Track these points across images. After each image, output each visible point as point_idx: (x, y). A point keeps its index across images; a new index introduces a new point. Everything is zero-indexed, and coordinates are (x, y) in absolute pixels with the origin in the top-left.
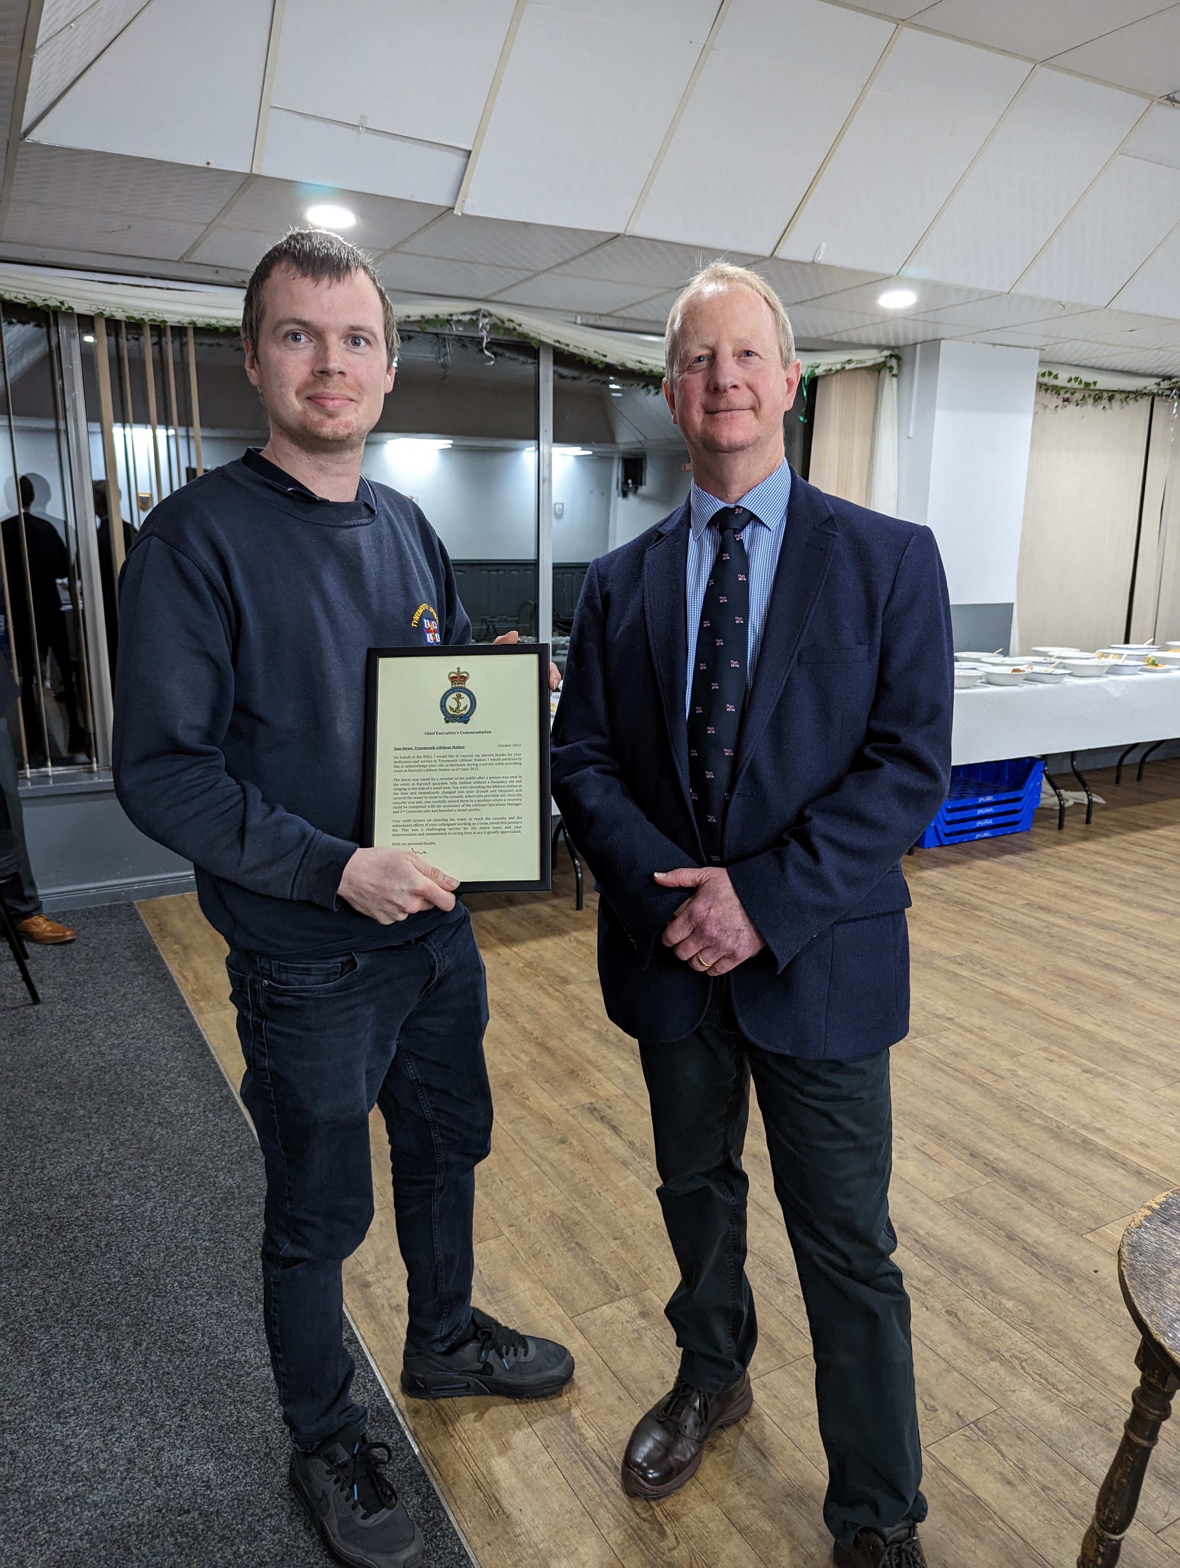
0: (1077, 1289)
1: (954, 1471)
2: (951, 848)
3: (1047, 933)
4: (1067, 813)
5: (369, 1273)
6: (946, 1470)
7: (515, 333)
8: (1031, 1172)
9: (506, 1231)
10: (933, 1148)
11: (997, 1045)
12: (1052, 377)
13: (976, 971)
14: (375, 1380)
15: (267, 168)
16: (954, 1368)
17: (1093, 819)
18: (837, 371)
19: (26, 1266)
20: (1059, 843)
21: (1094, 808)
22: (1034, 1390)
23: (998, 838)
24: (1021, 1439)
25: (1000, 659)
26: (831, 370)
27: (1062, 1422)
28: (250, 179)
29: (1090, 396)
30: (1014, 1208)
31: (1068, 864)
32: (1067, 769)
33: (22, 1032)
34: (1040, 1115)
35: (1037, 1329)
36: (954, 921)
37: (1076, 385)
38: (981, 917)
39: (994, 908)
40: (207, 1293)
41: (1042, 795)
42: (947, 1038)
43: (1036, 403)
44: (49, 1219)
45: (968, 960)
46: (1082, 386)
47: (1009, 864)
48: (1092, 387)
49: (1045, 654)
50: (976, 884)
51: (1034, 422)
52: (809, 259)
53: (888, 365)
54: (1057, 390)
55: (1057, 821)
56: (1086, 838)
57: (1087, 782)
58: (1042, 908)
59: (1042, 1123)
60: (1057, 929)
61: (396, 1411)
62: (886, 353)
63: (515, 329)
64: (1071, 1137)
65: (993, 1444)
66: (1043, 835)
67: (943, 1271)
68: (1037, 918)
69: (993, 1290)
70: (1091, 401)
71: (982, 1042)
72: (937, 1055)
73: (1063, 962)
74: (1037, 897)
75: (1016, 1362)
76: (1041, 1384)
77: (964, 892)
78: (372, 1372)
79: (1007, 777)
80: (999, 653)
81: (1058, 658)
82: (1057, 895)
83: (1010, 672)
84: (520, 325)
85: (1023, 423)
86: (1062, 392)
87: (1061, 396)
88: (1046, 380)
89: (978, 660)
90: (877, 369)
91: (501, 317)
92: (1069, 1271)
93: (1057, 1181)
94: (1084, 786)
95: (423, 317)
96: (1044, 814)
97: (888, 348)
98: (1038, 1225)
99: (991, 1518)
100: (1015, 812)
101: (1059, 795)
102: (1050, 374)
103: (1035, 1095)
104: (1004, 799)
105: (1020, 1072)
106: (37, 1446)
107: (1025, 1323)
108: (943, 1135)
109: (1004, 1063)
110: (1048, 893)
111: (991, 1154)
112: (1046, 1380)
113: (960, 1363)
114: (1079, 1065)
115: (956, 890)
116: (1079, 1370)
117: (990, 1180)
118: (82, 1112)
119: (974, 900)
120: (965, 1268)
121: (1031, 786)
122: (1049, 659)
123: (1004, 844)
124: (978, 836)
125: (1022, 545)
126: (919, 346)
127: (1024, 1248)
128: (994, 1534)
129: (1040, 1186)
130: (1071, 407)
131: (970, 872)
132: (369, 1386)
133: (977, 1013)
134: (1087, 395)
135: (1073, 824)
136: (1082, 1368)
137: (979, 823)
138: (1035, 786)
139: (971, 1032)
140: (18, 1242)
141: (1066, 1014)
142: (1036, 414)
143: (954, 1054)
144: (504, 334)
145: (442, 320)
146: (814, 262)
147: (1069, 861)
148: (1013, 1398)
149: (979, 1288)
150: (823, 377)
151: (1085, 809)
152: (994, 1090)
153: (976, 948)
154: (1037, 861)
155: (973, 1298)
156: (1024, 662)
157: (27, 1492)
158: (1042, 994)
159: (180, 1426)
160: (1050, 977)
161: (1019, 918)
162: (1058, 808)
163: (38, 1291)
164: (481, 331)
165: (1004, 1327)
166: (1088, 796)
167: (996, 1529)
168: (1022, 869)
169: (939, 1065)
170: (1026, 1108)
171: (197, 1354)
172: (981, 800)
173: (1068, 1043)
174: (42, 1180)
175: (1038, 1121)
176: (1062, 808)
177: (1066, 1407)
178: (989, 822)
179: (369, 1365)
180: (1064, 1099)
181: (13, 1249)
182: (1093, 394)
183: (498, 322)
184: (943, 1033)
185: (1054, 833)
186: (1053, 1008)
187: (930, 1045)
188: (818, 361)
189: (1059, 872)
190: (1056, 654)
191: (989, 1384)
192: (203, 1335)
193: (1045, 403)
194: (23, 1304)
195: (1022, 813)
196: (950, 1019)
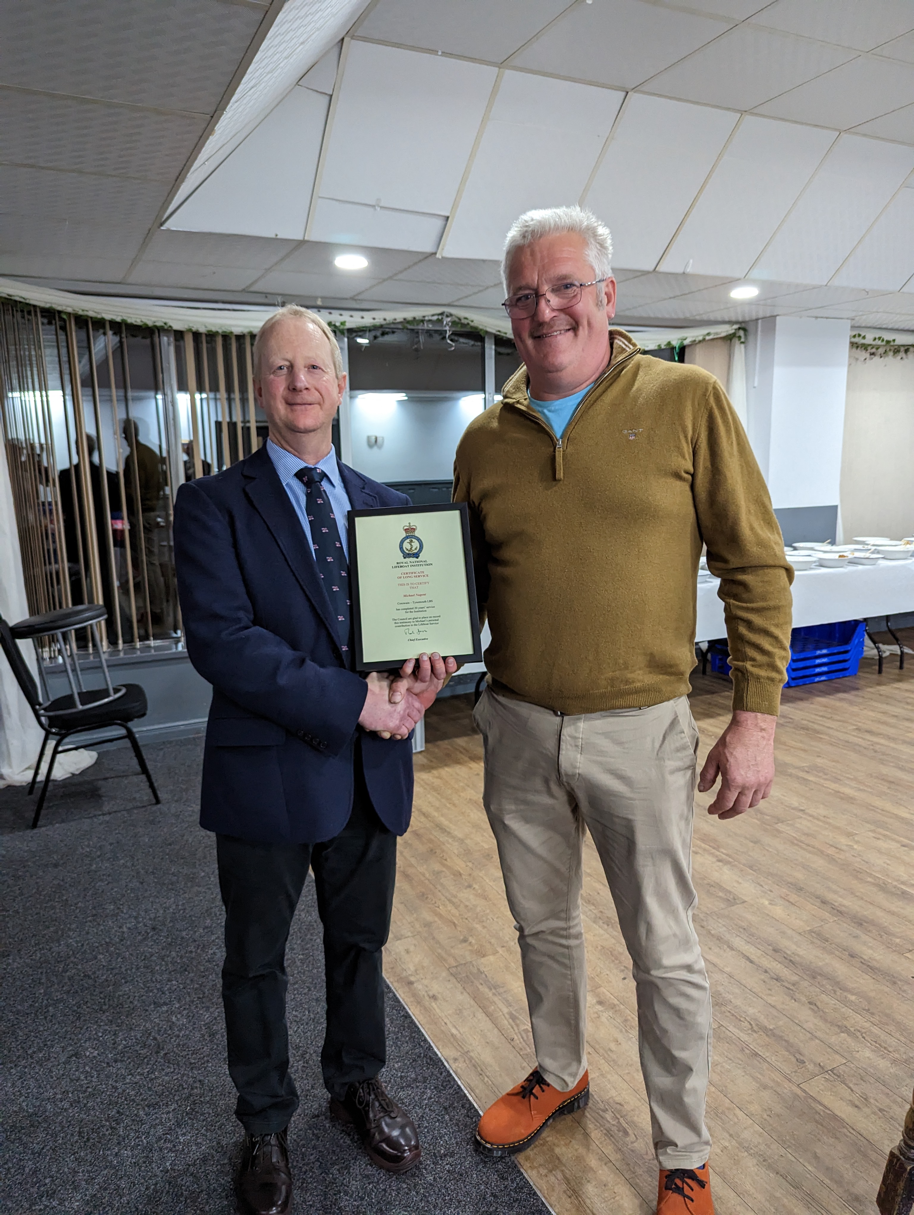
0: (900, 988)
1: (819, 1099)
2: (797, 689)
3: (873, 749)
4: (884, 661)
5: (412, 975)
6: (814, 1099)
7: (469, 326)
8: (865, 913)
9: (500, 950)
10: (793, 898)
11: (838, 828)
12: (861, 338)
13: (820, 777)
14: (425, 1040)
15: (314, 236)
16: (816, 1037)
17: (905, 665)
18: (700, 342)
19: (186, 970)
20: (879, 684)
21: (905, 658)
22: (872, 1051)
23: (834, 681)
24: (864, 1081)
25: (829, 548)
26: (695, 341)
27: (892, 1070)
28: (302, 243)
29: (890, 350)
30: (854, 937)
31: (887, 699)
32: (884, 628)
33: (152, 822)
34: (871, 875)
35: (872, 1014)
36: (801, 742)
37: (879, 343)
38: (821, 738)
39: (831, 732)
40: (308, 987)
41: (865, 648)
42: (801, 823)
43: (850, 357)
44: (195, 941)
45: (814, 769)
46: (884, 343)
47: (841, 700)
48: (892, 343)
49: (863, 543)
50: (817, 715)
51: (848, 372)
52: (680, 270)
53: (737, 335)
54: (865, 347)
55: (877, 667)
56: (900, 679)
57: (899, 638)
58: (868, 731)
59: (873, 881)
60: (878, 746)
61: (442, 1059)
62: (736, 326)
63: (468, 324)
64: (894, 890)
65: (845, 1084)
66: (867, 678)
67: (805, 977)
68: (864, 739)
69: (841, 989)
70: (891, 353)
71: (827, 826)
72: (794, 835)
73: (885, 770)
74: (864, 723)
75: (858, 1034)
76: (876, 1047)
77: (808, 721)
78: (423, 1035)
79: (837, 635)
80: (829, 543)
81: (874, 545)
82: (879, 722)
83: (837, 557)
84: (472, 321)
85: (842, 373)
86: (869, 348)
87: (869, 351)
88: (856, 340)
89: (812, 549)
90: (729, 338)
91: (459, 316)
92: (894, 977)
93: (885, 919)
94: (896, 641)
95: (405, 319)
96: (867, 662)
97: (737, 322)
98: (871, 948)
99: (844, 1127)
100: (845, 661)
101: (878, 648)
102: (859, 335)
103: (867, 862)
104: (835, 651)
105: (855, 847)
106: (215, 1078)
107: (864, 1010)
108: (801, 889)
109: (843, 841)
110: (872, 721)
111: (835, 902)
112: (880, 1045)
113: (818, 1034)
114: (898, 842)
115: (802, 719)
116: (902, 1039)
117: (836, 919)
118: (203, 874)
119: (816, 727)
120: (820, 974)
121: (856, 641)
122: (866, 546)
123: (836, 685)
124: (817, 679)
125: (843, 462)
126: (760, 321)
127: (862, 962)
128: (847, 1136)
129: (872, 923)
130: (876, 359)
131: (812, 706)
132: (422, 1044)
133: (822, 806)
134: (888, 349)
135: (890, 670)
136: (905, 1038)
137: (818, 670)
138: (859, 641)
139: (818, 819)
140: (178, 956)
141: (889, 806)
142: (850, 365)
143: (805, 834)
144: (462, 327)
145: (418, 320)
146: (684, 273)
147: (887, 697)
148: (857, 1056)
149: (831, 988)
150: (689, 346)
151: (899, 658)
152: (837, 859)
153: (819, 761)
154: (863, 697)
155: (827, 995)
156: (847, 549)
157: (214, 1104)
158: (870, 793)
159: (303, 1067)
160: (875, 780)
161: (852, 739)
162: (877, 657)
163: (196, 986)
164: (445, 326)
165: (848, 1012)
166: (901, 648)
167: (848, 1134)
168: (851, 703)
169: (796, 842)
170: (861, 871)
171: (307, 1024)
172: (818, 652)
173: (890, 827)
174: (185, 917)
175: (869, 879)
176: (881, 657)
177: (894, 1062)
178: (825, 669)
179: (420, 1031)
180: (888, 864)
181: (175, 960)
182: (892, 348)
183: (457, 320)
184: (797, 820)
185: (876, 677)
186: (878, 802)
187: (789, 828)
188: (685, 335)
189: (879, 705)
190: (872, 543)
191: (840, 1047)
192: (309, 1012)
193: (857, 357)
194: (189, 993)
195: (849, 662)
196: (802, 810)
